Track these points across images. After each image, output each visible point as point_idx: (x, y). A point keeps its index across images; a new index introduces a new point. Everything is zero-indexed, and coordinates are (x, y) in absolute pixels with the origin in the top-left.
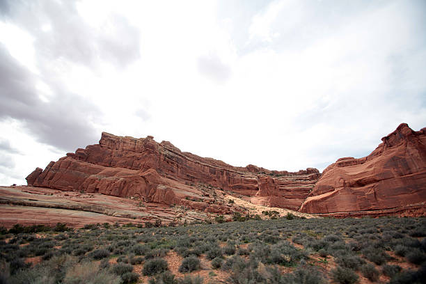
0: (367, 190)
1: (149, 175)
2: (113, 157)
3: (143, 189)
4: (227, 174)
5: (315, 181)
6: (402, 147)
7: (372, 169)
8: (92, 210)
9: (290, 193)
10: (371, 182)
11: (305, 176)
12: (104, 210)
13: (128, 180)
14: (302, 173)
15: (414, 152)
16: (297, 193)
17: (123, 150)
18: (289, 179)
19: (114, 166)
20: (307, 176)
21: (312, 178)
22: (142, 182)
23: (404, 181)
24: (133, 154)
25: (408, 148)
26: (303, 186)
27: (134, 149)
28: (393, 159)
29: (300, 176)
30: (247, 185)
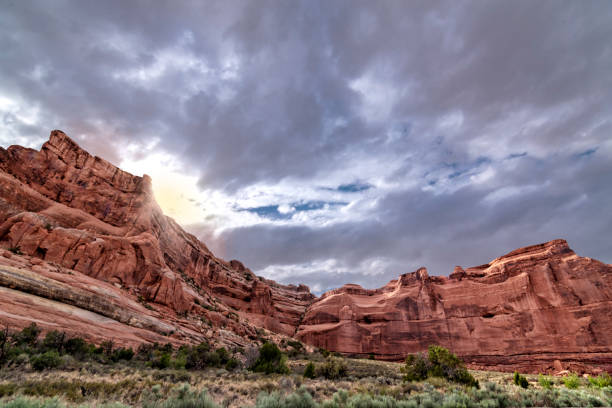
0: (375, 329)
1: (148, 245)
2: (65, 181)
3: (131, 269)
4: (212, 266)
5: (308, 302)
6: (416, 289)
7: (384, 305)
8: (92, 306)
9: (280, 315)
10: (379, 321)
11: (294, 293)
12: (113, 311)
13: (108, 244)
14: (291, 288)
15: (425, 296)
16: (290, 317)
17: (91, 174)
18: (282, 293)
19: (68, 202)
20: (299, 293)
21: (305, 298)
22: (130, 254)
23: (411, 325)
24: (111, 191)
25: (423, 292)
26: (295, 308)
27: (113, 179)
28: (407, 300)
29: (290, 292)
30: (232, 290)
